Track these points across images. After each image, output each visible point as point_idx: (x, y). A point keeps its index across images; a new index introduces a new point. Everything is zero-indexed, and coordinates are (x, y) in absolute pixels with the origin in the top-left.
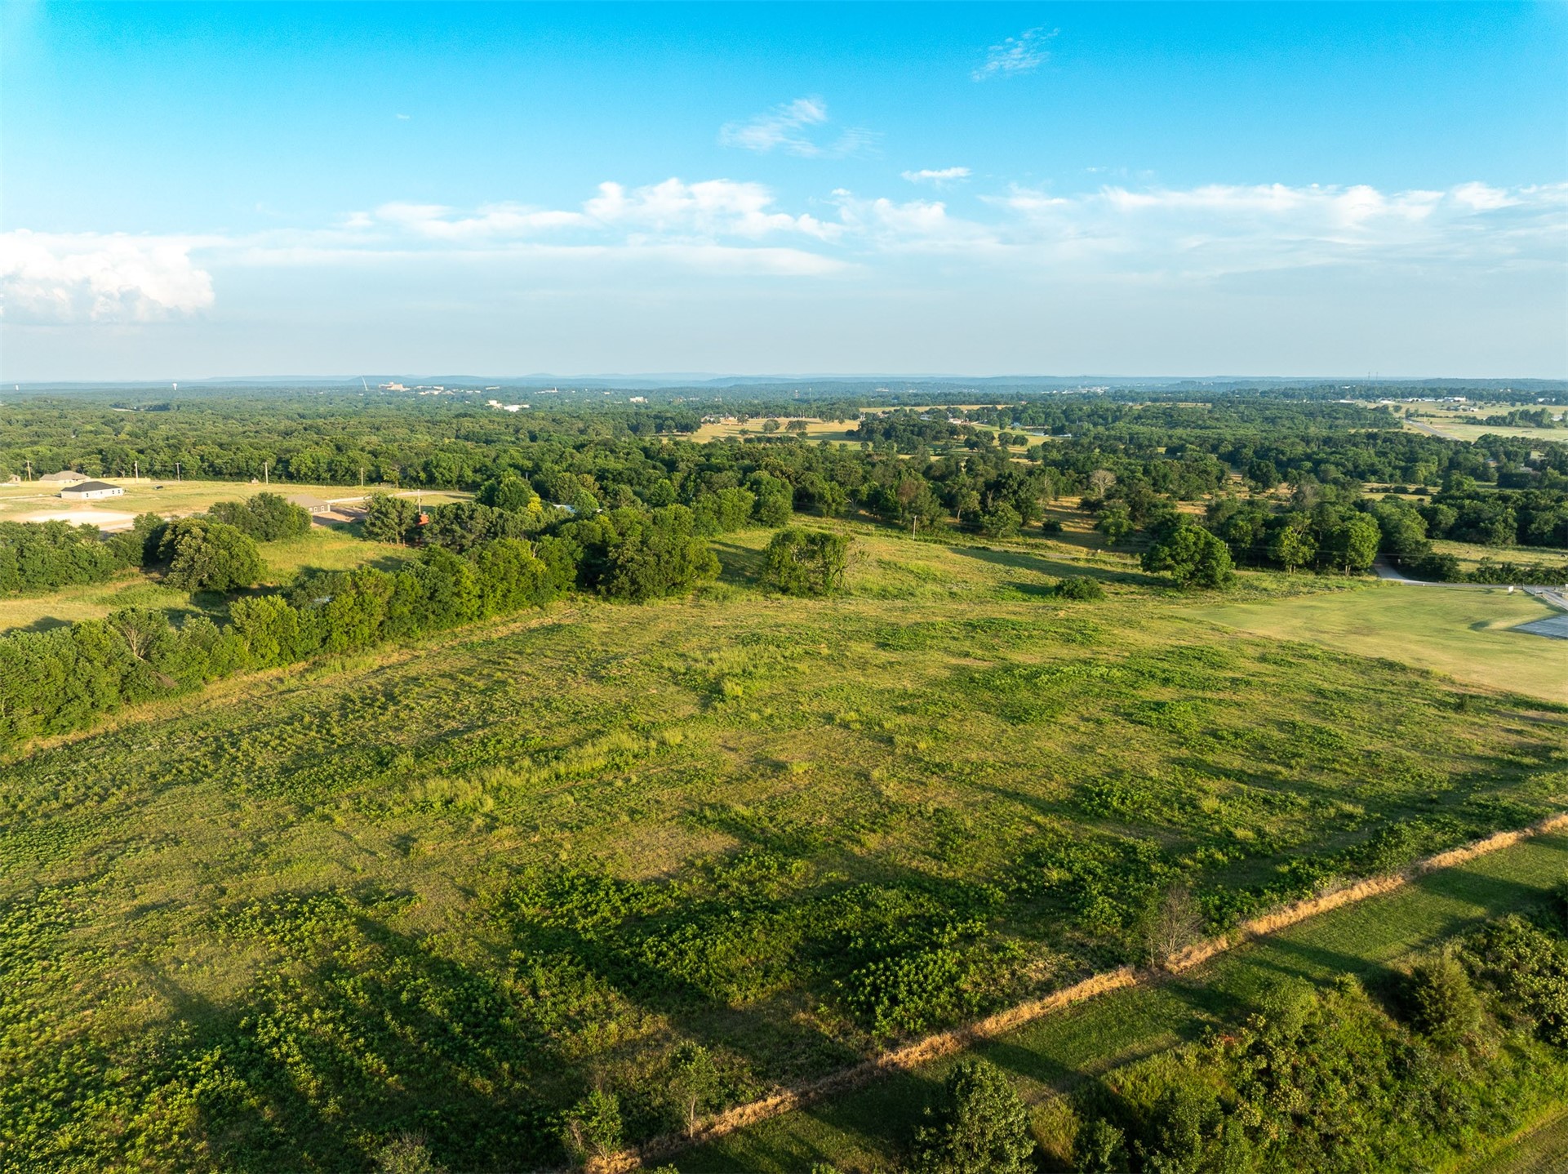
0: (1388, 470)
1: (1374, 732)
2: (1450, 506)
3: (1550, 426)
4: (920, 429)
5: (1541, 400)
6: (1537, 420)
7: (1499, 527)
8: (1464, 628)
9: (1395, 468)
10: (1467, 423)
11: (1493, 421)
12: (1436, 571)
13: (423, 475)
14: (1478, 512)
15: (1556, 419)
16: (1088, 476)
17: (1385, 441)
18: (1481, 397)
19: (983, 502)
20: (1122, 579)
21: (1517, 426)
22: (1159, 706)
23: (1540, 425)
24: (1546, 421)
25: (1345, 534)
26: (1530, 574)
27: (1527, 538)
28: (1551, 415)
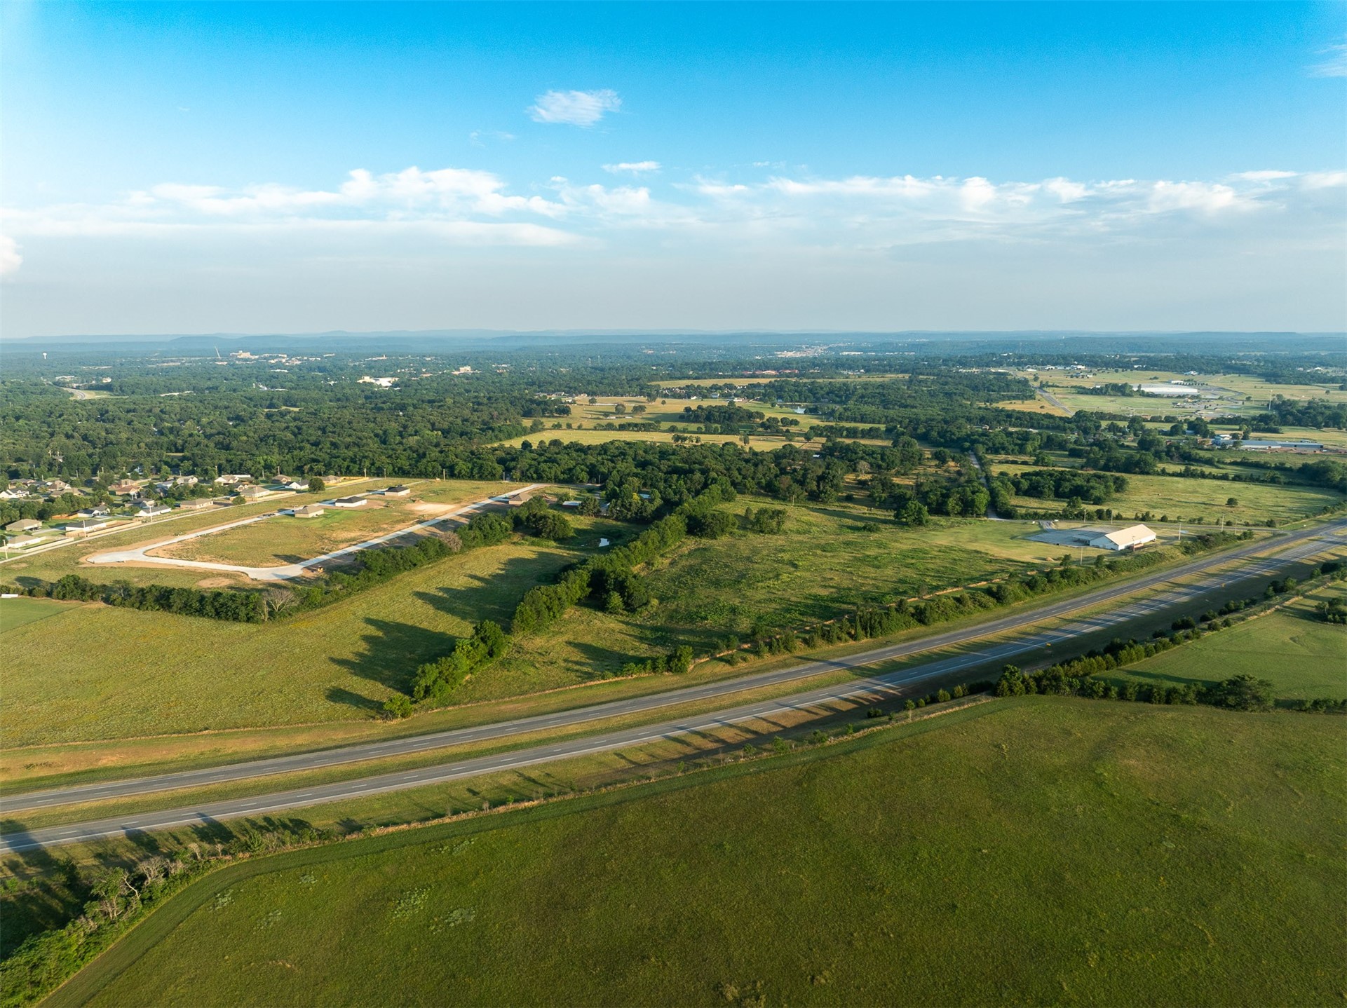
0: (1011, 447)
1: (965, 568)
2: (1026, 479)
3: (1130, 395)
4: (729, 415)
5: (1136, 367)
6: (1121, 390)
8: (1007, 539)
9: (1016, 444)
10: (1078, 393)
11: (1095, 391)
12: (1008, 514)
13: (535, 476)
14: (1038, 482)
15: (1135, 389)
16: (855, 464)
17: (1017, 419)
18: (1095, 366)
19: (818, 486)
20: (885, 522)
21: (1110, 395)
22: (912, 564)
23: (1124, 394)
24: (1127, 392)
25: (973, 501)
26: (1044, 515)
27: (1059, 495)
28: (1131, 387)
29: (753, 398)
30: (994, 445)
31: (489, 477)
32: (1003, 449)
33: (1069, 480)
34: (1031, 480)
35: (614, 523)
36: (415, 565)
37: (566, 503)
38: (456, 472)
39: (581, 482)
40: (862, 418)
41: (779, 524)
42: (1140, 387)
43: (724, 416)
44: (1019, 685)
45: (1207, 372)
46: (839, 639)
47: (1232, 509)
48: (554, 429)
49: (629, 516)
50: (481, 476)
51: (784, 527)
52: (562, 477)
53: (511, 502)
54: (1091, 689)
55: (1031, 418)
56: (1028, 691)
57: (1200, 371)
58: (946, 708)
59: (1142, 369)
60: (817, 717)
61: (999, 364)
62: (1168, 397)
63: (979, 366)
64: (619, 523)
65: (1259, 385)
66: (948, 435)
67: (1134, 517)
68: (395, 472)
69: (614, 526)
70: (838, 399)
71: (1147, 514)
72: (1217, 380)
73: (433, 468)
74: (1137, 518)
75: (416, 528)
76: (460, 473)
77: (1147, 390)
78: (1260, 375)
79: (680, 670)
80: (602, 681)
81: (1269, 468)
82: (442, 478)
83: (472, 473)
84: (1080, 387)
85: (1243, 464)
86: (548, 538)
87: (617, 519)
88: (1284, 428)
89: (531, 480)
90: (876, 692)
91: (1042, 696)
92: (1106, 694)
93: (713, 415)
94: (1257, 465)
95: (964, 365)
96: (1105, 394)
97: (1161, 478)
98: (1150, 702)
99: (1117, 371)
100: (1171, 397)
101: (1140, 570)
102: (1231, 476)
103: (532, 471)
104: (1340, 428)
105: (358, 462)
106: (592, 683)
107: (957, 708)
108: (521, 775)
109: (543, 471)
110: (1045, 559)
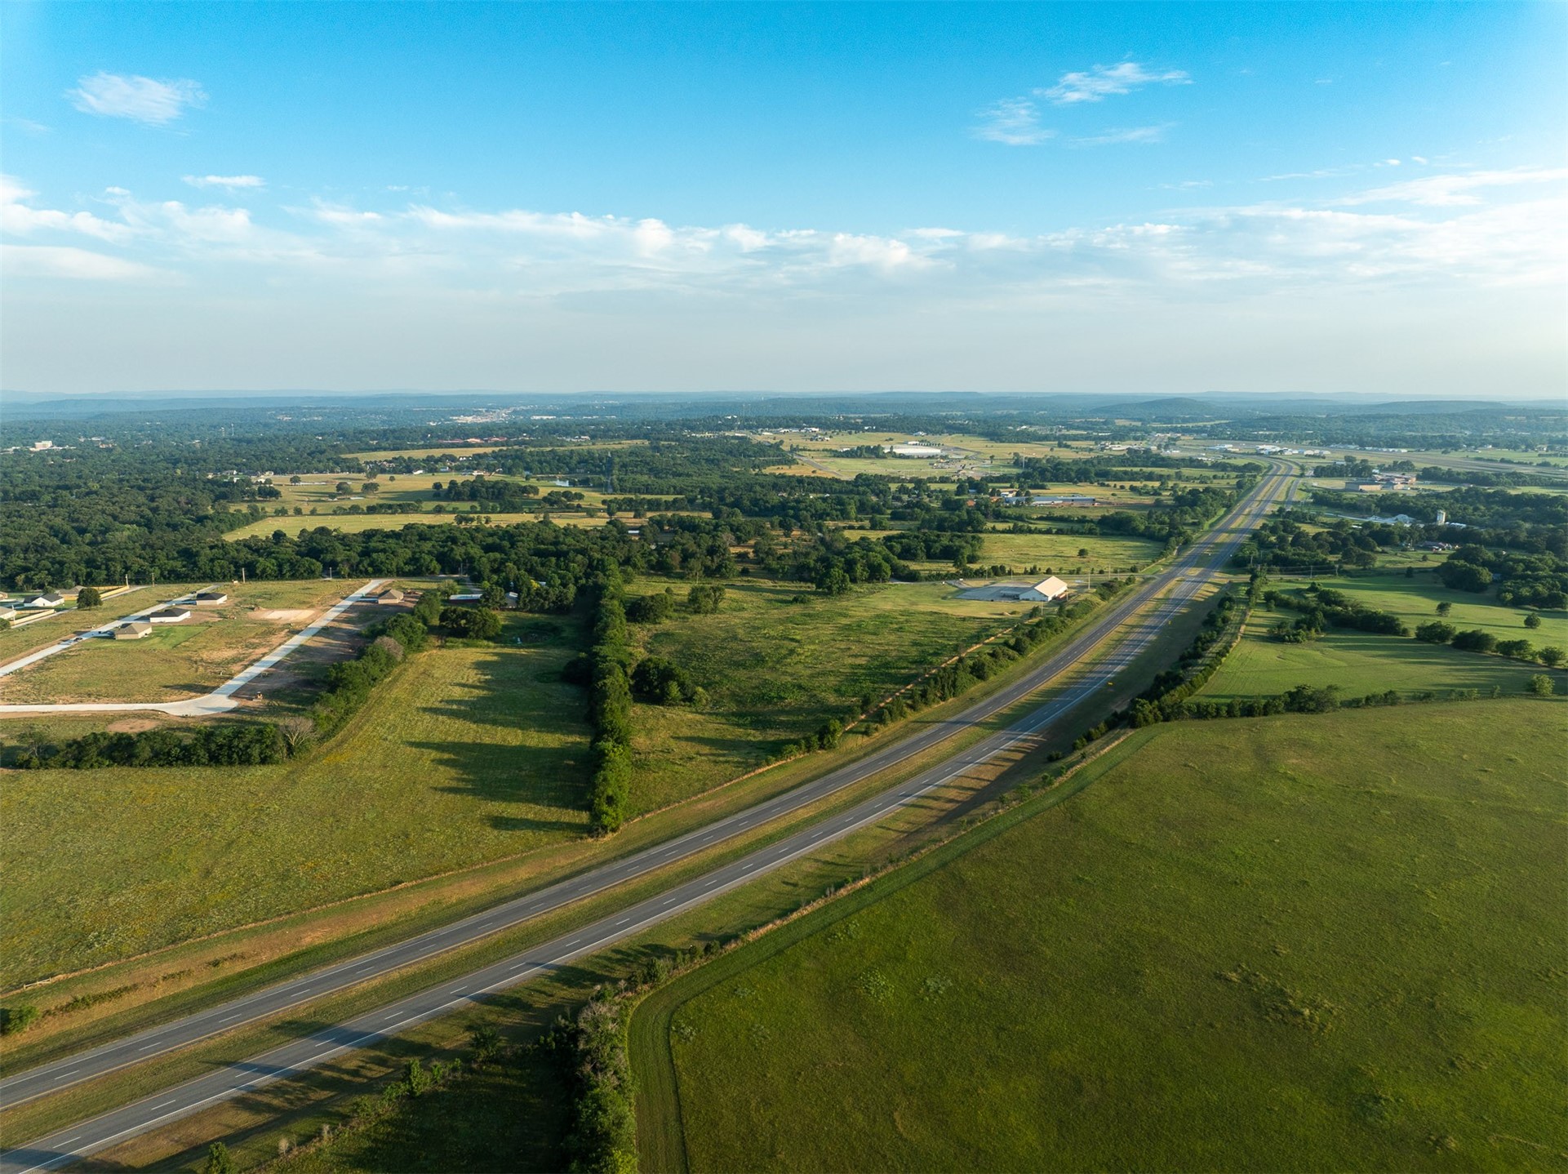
3: (884, 457)
4: (499, 492)
5: (866, 428)
6: (875, 453)
7: (919, 552)
8: (940, 599)
9: (837, 510)
10: (834, 456)
11: (850, 454)
12: (916, 578)
14: (909, 545)
15: (886, 451)
18: (829, 428)
21: (865, 458)
23: (878, 457)
24: (880, 454)
26: (946, 575)
27: (931, 557)
28: (883, 449)
29: (494, 470)
30: (817, 511)
31: (305, 574)
32: (828, 515)
33: (935, 542)
34: (901, 543)
35: (530, 615)
36: (374, 680)
37: (453, 597)
38: (258, 572)
39: (433, 573)
40: (647, 489)
41: (716, 602)
42: (892, 448)
43: (493, 492)
44: (1151, 717)
45: (934, 433)
46: (933, 701)
47: (1085, 560)
48: (277, 516)
49: (547, 606)
50: (293, 575)
51: (721, 605)
52: (407, 568)
53: (381, 602)
54: (1206, 710)
55: (823, 483)
56: (1156, 721)
57: (927, 431)
58: (1107, 744)
59: (873, 431)
60: (1006, 769)
61: (730, 426)
62: (919, 458)
63: (710, 430)
64: (537, 615)
65: (989, 445)
66: (761, 502)
67: (1023, 571)
68: (164, 577)
69: (532, 619)
70: (598, 469)
71: (1035, 568)
72: (948, 440)
73: (222, 567)
74: (1026, 573)
75: (297, 640)
76: (264, 571)
77: (898, 451)
78: (982, 434)
79: (831, 747)
80: (768, 768)
81: (1072, 521)
82: (240, 578)
83: (281, 571)
84: (831, 450)
85: (1049, 518)
86: (477, 637)
87: (530, 611)
88: (1048, 484)
89: (368, 575)
90: (1025, 741)
91: (1168, 724)
92: (1218, 715)
93: (479, 491)
94: (1061, 519)
95: (693, 429)
96: (860, 457)
97: (990, 535)
98: (1252, 716)
99: (850, 433)
100: (922, 458)
101: (1086, 617)
102: (1054, 531)
103: (366, 563)
104: (1092, 483)
105: (103, 567)
106: (760, 771)
107: (1117, 743)
108: (817, 861)
109: (382, 563)
110: (1002, 614)
